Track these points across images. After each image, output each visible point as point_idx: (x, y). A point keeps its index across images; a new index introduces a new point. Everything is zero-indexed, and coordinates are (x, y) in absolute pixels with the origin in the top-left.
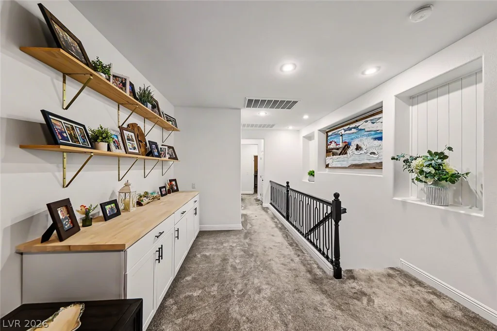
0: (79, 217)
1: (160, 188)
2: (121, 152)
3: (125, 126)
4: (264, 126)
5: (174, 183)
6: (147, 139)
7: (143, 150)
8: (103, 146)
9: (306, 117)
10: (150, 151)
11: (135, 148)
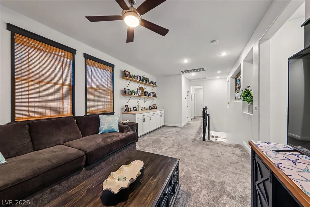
0: (130, 109)
1: (149, 107)
2: (137, 95)
3: (139, 88)
4: (201, 79)
5: (155, 106)
6: (145, 91)
7: (143, 94)
8: (133, 94)
9: (219, 72)
10: (146, 94)
11: (140, 94)
